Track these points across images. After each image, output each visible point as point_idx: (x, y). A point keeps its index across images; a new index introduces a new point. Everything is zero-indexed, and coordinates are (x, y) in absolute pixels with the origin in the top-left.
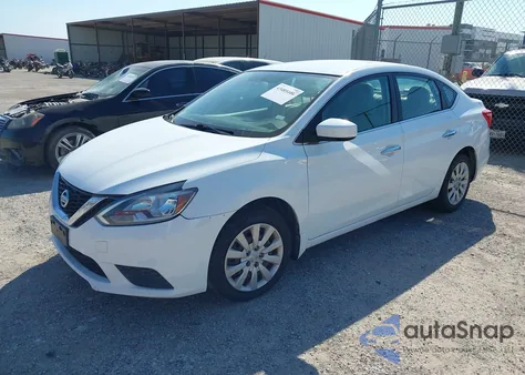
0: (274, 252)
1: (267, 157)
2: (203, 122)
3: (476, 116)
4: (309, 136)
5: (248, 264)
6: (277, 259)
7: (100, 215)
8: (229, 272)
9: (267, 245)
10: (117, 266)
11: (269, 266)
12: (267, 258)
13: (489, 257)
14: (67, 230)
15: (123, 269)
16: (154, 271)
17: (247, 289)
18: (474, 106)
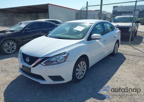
0: (84, 69)
1: (82, 44)
2: (59, 37)
3: (118, 32)
4: (90, 39)
5: (80, 72)
6: (85, 70)
7: (42, 63)
8: (77, 74)
9: (83, 67)
10: (48, 76)
11: (83, 72)
12: (83, 70)
13: (128, 65)
14: (31, 68)
15: (50, 77)
16: (60, 76)
17: (80, 78)
18: (117, 30)
